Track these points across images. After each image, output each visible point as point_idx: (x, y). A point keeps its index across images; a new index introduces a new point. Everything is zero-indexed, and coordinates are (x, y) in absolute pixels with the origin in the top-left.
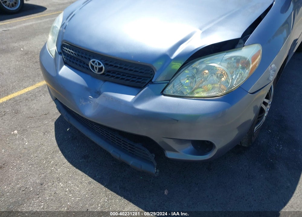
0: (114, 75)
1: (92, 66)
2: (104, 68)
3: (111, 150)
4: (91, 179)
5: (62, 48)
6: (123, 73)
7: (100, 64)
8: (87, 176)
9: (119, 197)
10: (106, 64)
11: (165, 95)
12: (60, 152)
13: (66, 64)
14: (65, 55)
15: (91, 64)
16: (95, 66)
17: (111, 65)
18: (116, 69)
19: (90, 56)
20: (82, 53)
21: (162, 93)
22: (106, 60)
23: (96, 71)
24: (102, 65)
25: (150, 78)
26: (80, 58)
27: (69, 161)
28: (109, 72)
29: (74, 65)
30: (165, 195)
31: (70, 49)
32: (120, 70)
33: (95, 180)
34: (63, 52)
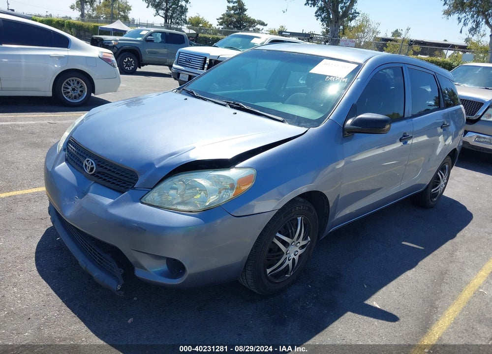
0: (102, 176)
1: (86, 165)
2: (95, 168)
3: (81, 259)
4: (51, 291)
5: (67, 144)
6: (111, 175)
7: (92, 164)
8: (49, 287)
9: (73, 314)
10: (98, 165)
11: (142, 203)
12: (34, 259)
13: (67, 161)
14: (68, 152)
15: (85, 164)
16: (88, 165)
17: (102, 167)
18: (105, 171)
19: (87, 155)
20: (82, 152)
21: (140, 200)
22: (99, 161)
23: (87, 171)
24: (94, 165)
25: (133, 183)
26: (78, 156)
27: (38, 270)
28: (99, 173)
29: (72, 163)
30: (128, 323)
31: (73, 146)
32: (109, 172)
33: (56, 293)
34: (68, 148)
